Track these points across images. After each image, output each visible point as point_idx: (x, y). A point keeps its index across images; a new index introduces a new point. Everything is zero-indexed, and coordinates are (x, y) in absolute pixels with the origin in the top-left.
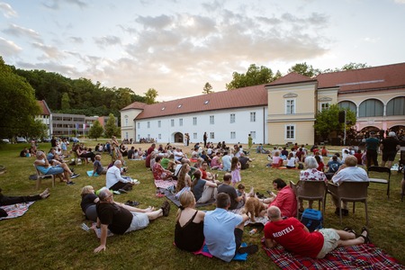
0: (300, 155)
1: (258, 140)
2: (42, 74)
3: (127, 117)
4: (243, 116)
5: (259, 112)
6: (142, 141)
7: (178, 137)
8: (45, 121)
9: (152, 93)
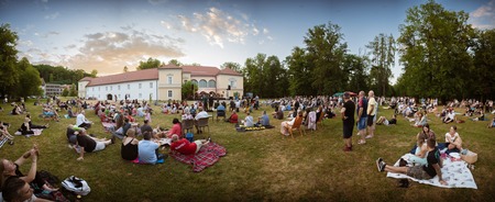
0: (177, 106)
1: (154, 98)
2: (42, 66)
3: (82, 85)
4: (146, 84)
5: (154, 83)
6: (90, 99)
7: (110, 97)
8: (43, 88)
9: (95, 72)
